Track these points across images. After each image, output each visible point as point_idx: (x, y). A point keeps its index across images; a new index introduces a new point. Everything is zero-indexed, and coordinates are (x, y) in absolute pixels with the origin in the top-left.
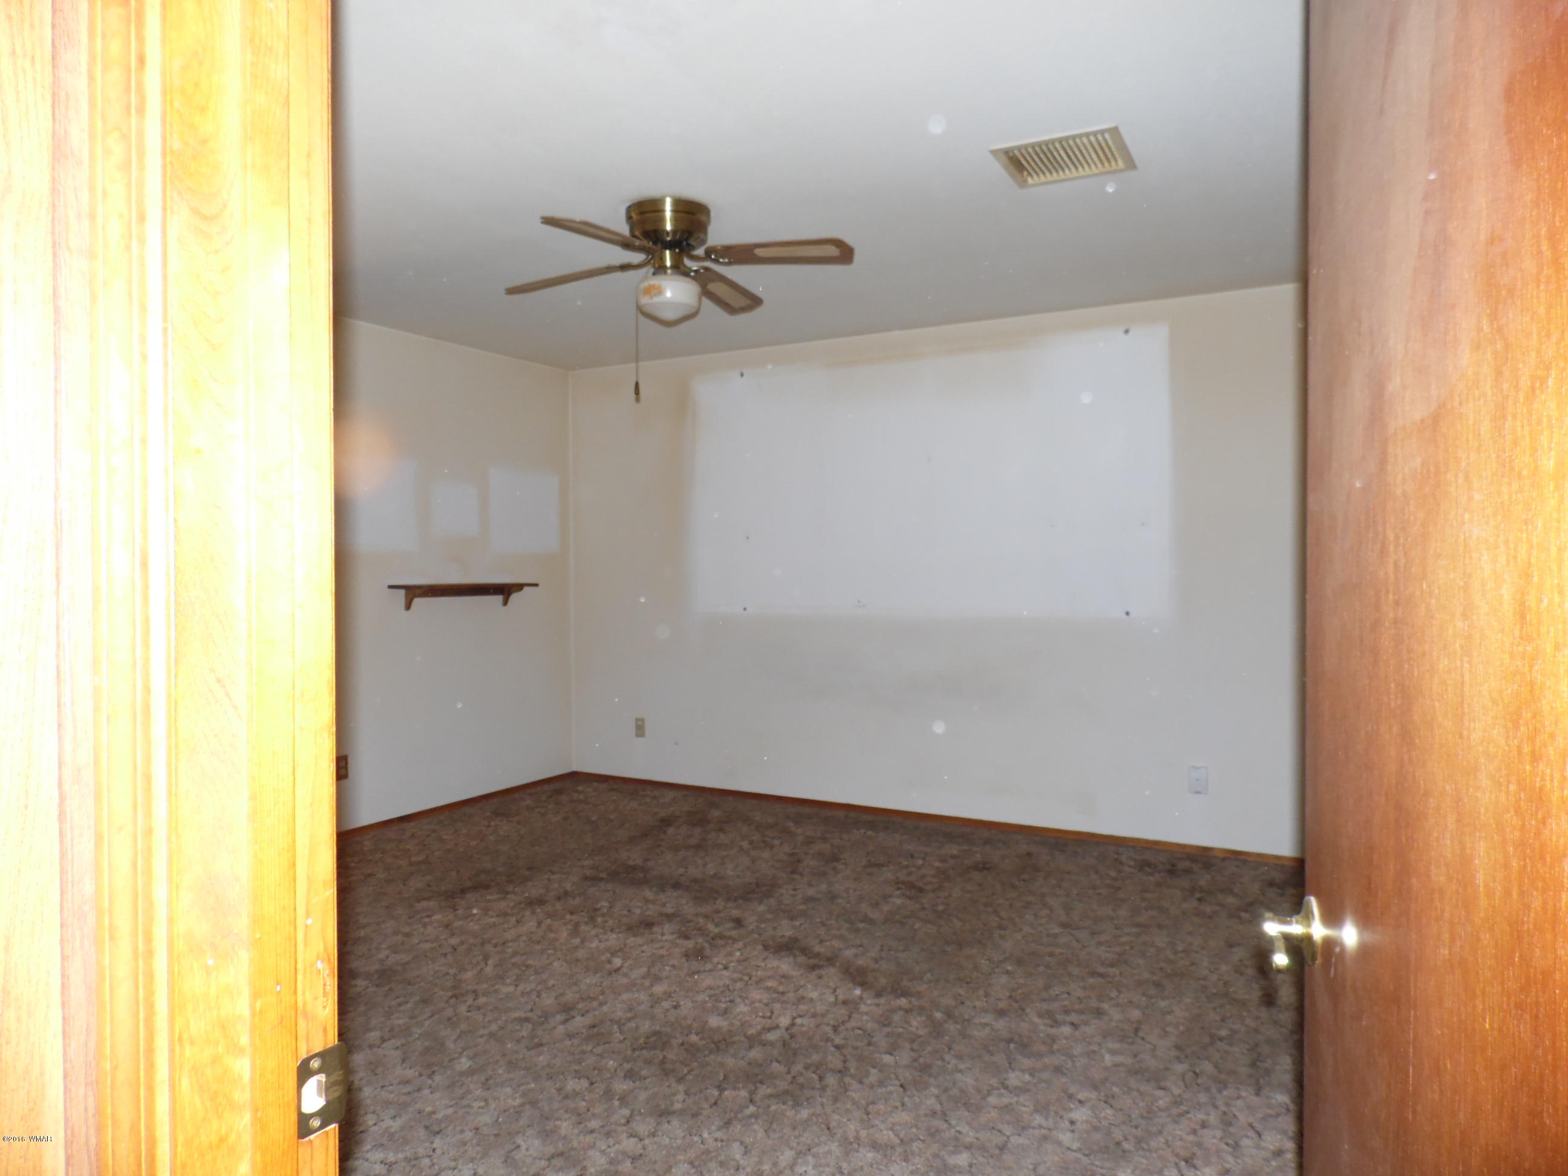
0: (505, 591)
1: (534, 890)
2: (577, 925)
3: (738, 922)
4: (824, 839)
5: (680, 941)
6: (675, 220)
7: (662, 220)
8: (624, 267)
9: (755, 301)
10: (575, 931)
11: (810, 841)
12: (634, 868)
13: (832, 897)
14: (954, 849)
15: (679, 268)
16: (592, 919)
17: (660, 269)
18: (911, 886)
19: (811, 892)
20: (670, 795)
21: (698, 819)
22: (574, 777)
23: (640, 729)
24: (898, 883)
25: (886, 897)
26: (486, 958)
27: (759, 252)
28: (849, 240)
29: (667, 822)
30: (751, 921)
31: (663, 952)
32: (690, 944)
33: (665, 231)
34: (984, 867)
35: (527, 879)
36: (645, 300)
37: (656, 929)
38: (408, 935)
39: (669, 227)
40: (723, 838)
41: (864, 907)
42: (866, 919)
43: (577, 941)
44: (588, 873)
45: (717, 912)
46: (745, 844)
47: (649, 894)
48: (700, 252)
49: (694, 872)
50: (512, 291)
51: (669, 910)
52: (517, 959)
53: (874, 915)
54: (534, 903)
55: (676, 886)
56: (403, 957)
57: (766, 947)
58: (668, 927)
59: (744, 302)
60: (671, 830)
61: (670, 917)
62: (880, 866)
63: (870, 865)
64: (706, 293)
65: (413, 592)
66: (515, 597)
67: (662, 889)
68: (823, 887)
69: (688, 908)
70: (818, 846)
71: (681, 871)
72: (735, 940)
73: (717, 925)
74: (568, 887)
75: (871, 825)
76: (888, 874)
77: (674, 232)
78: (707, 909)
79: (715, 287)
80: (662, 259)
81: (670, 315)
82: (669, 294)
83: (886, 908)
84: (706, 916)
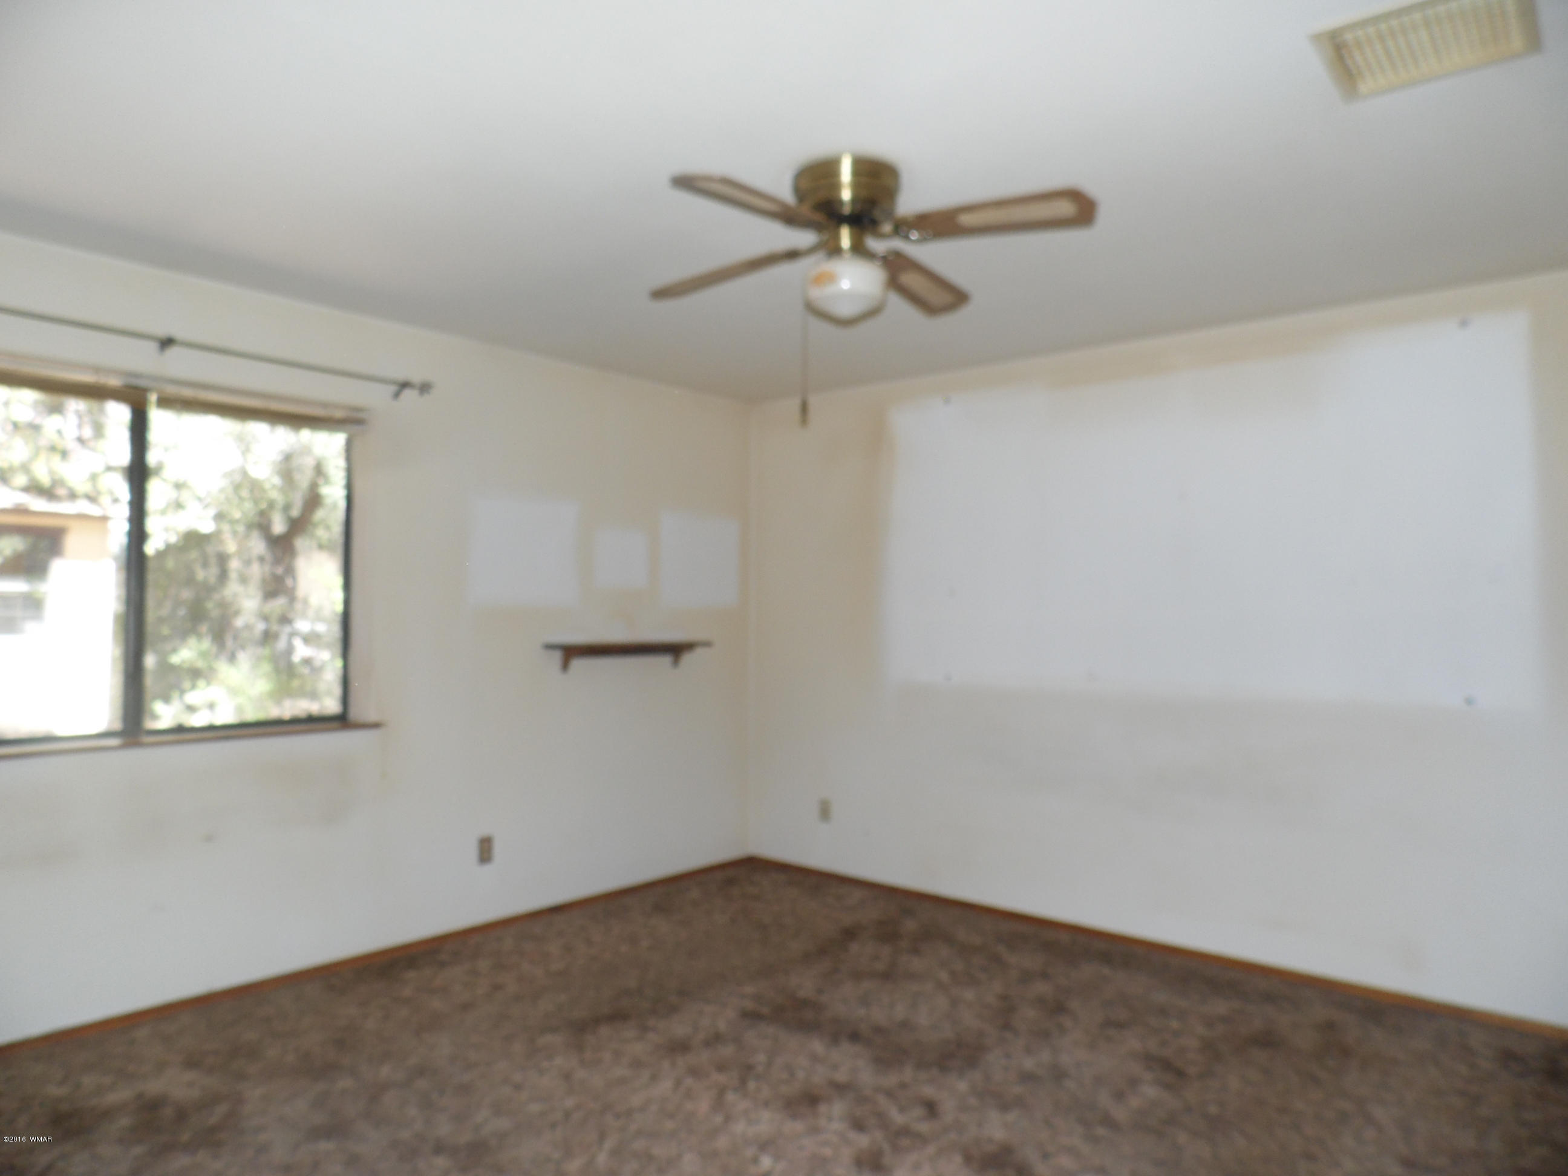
0: (675, 650)
1: (679, 1027)
2: (722, 1092)
3: (931, 1108)
4: (1045, 976)
5: (853, 1135)
6: (856, 185)
7: (836, 186)
8: (792, 255)
9: (958, 297)
10: (719, 1103)
11: (1026, 977)
12: (804, 1003)
13: (1058, 1074)
14: (1220, 1007)
15: (859, 249)
16: (743, 1082)
17: (835, 251)
18: (1166, 1065)
19: (1029, 1064)
20: (857, 894)
21: (887, 933)
22: (752, 865)
23: (825, 812)
24: (1150, 1060)
25: (1134, 1082)
26: (602, 1136)
27: (966, 219)
28: (1091, 188)
29: (850, 934)
30: (948, 1107)
31: (827, 1152)
32: (863, 1141)
33: (841, 202)
34: (1267, 1040)
35: (673, 1009)
36: (817, 294)
37: (823, 1108)
38: (518, 1087)
39: (846, 195)
40: (917, 964)
41: (1104, 1099)
42: (1108, 1122)
43: (718, 1119)
44: (749, 1005)
45: (903, 1086)
46: (944, 976)
47: (817, 1046)
48: (887, 228)
49: (878, 1015)
50: (661, 294)
51: (841, 1077)
52: (639, 1145)
53: (1120, 1114)
54: (679, 1047)
55: (855, 1037)
56: (503, 1123)
57: (968, 1159)
58: (838, 1108)
59: (945, 298)
60: (854, 947)
61: (841, 1088)
62: (1120, 1026)
63: (1108, 1023)
64: (894, 283)
65: (571, 652)
66: (687, 658)
67: (835, 1039)
68: (1045, 1056)
69: (867, 1077)
70: (1041, 988)
71: (862, 1012)
72: (922, 1140)
73: (902, 1110)
74: (722, 1026)
75: (1106, 958)
76: (1133, 1042)
77: (855, 200)
78: (891, 1080)
79: (910, 279)
80: (837, 238)
81: (845, 310)
82: (845, 284)
83: (1135, 1102)
84: (889, 1094)
